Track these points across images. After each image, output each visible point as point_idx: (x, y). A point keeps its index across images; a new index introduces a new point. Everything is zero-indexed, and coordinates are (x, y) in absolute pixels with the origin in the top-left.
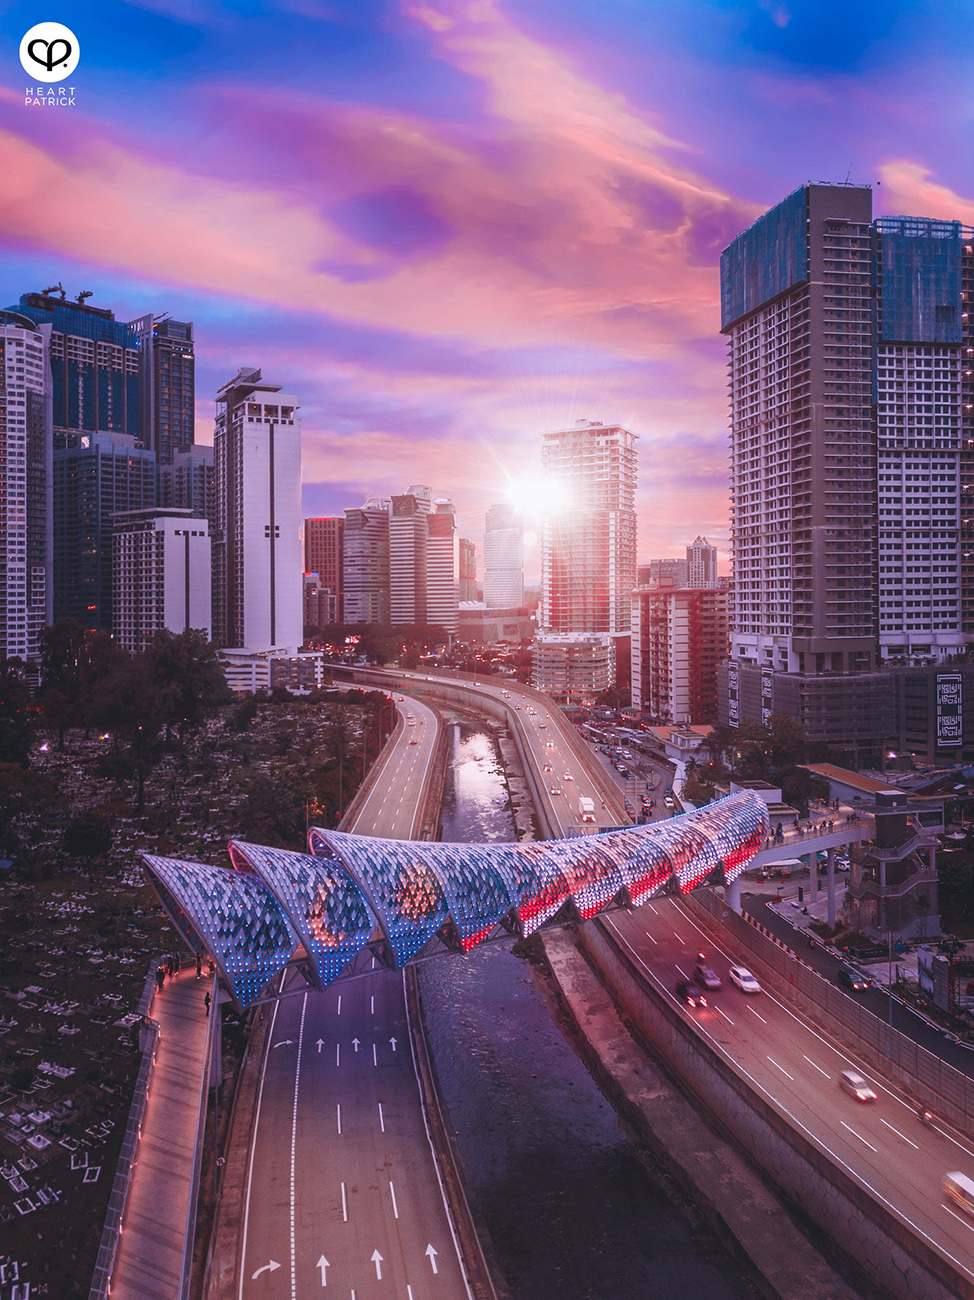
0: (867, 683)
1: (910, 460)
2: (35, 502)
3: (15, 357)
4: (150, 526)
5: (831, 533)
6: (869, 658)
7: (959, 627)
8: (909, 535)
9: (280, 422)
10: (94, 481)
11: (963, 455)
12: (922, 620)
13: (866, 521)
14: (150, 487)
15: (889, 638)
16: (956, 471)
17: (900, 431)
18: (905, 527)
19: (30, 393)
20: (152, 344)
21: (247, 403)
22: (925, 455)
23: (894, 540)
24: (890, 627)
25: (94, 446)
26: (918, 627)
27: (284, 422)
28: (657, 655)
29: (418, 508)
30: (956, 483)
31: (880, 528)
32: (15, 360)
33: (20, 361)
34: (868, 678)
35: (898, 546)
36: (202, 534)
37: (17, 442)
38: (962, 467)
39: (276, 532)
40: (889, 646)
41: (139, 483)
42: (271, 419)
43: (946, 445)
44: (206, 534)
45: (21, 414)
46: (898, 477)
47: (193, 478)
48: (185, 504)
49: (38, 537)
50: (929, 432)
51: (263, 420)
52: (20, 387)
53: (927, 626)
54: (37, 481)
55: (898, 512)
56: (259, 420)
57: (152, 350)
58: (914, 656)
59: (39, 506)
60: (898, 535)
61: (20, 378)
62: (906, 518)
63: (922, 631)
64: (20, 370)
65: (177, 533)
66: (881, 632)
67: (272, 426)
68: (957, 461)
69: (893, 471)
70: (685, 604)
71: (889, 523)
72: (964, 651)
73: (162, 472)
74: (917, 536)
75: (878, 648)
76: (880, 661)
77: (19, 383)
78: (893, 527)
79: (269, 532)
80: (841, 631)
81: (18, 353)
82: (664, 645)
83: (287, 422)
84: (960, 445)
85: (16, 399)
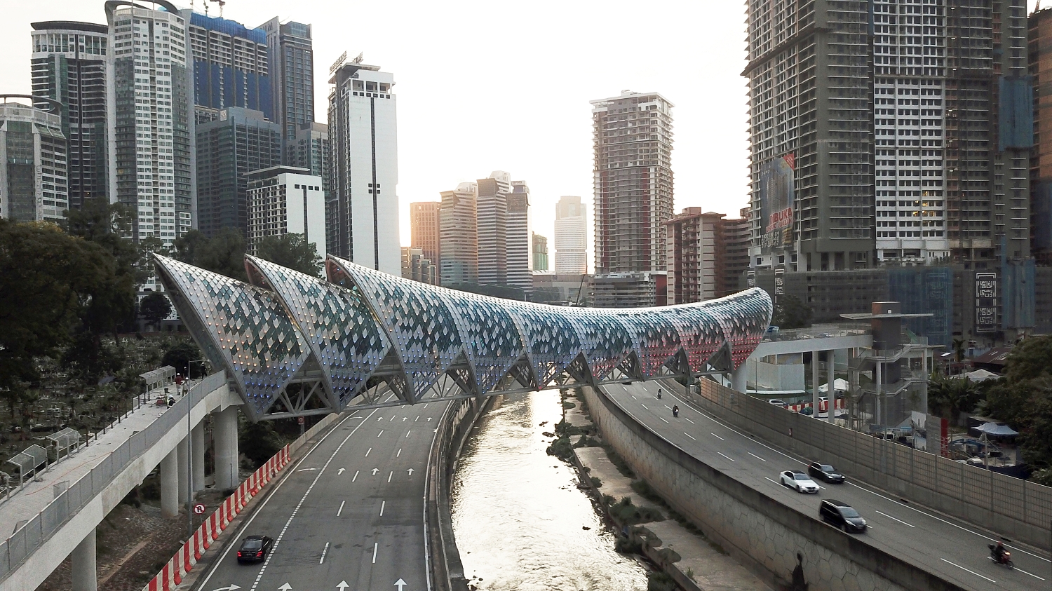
0: (865, 277)
1: (901, 86)
2: (181, 158)
3: (161, 36)
4: (275, 182)
5: (833, 145)
6: (867, 260)
7: (945, 235)
8: (901, 153)
9: (379, 96)
10: (231, 148)
11: (948, 81)
12: (913, 229)
13: (864, 135)
14: (277, 154)
15: (884, 244)
16: (942, 97)
17: (893, 60)
18: (898, 146)
19: (174, 66)
20: (278, 41)
21: (352, 79)
22: (915, 82)
23: (888, 157)
24: (885, 234)
25: (230, 118)
26: (909, 234)
27: (382, 96)
28: (688, 273)
29: (499, 190)
30: (942, 107)
31: (876, 146)
32: (161, 38)
33: (166, 39)
34: (866, 272)
35: (892, 163)
36: (317, 188)
37: (164, 107)
38: (947, 93)
39: (377, 189)
40: (884, 250)
41: (267, 150)
42: (372, 94)
43: (933, 73)
44: (320, 189)
45: (167, 83)
46: (891, 101)
47: (312, 149)
48: (306, 166)
49: (183, 188)
50: (918, 61)
51: (365, 95)
52: (166, 60)
53: (917, 234)
54: (182, 141)
55: (892, 132)
56: (362, 94)
57: (278, 44)
58: (905, 260)
59: (184, 161)
60: (892, 153)
61: (166, 53)
62: (899, 137)
63: (913, 238)
64: (166, 46)
65: (297, 186)
66: (877, 238)
67: (372, 99)
68: (943, 87)
69: (887, 96)
70: (711, 226)
71: (884, 142)
72: (949, 255)
73: (288, 146)
74: (908, 154)
75: (875, 251)
76: (876, 261)
77: (166, 57)
78: (887, 146)
79: (372, 188)
80: (843, 233)
81: (165, 32)
82: (695, 263)
83: (385, 97)
84: (945, 73)
85: (163, 70)
